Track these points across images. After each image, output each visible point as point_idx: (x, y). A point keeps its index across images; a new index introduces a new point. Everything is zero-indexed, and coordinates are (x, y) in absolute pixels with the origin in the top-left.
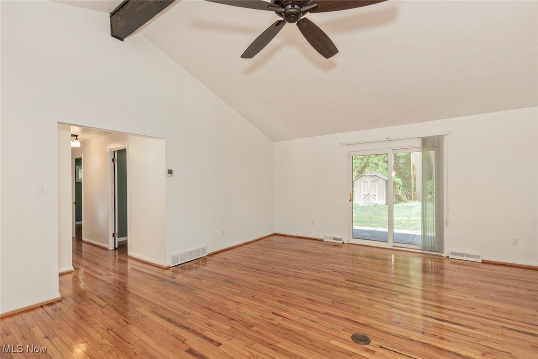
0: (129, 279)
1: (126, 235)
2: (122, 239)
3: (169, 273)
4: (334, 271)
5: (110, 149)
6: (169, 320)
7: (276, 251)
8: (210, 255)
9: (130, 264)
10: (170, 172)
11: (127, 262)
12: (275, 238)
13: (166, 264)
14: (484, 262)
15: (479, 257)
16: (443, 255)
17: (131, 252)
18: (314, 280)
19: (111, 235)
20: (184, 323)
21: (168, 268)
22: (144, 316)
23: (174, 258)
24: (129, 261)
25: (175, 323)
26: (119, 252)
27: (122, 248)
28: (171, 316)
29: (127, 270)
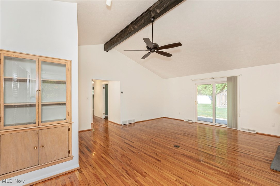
0: (109, 127)
1: (108, 114)
2: (106, 116)
3: (122, 126)
4: (181, 130)
5: (103, 84)
6: (120, 137)
7: (161, 123)
8: (136, 122)
9: (109, 123)
10: (122, 92)
11: (108, 122)
12: (164, 119)
13: (121, 124)
14: (257, 133)
15: (255, 131)
16: (238, 129)
17: (109, 120)
18: (171, 132)
19: (103, 114)
20: (124, 137)
21: (121, 125)
22: (113, 135)
23: (123, 122)
24: (109, 122)
25: (122, 137)
26: (106, 120)
27: (106, 118)
28: (121, 136)
29: (108, 125)
